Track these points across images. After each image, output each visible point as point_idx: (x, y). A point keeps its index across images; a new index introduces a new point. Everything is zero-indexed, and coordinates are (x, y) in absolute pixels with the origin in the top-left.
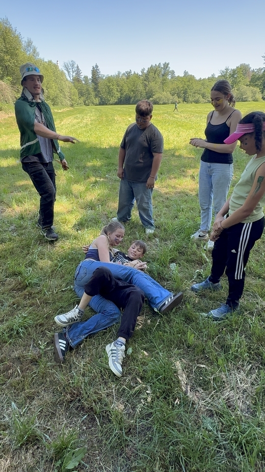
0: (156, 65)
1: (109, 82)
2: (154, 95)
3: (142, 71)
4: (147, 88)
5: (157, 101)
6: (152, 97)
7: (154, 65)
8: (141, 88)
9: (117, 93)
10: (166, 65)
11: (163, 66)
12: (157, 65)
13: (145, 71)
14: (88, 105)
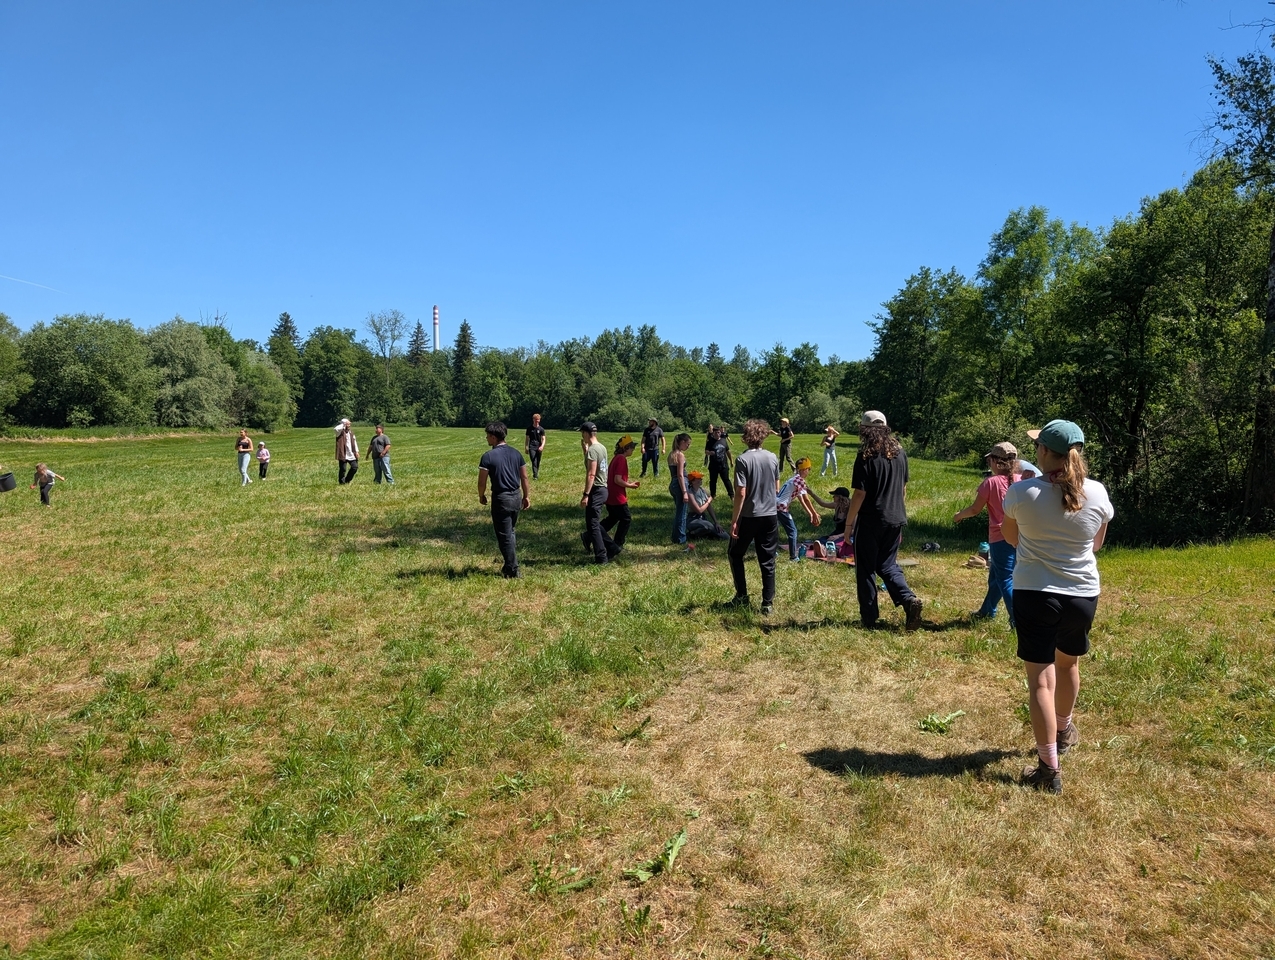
0: (616, 330)
2: (600, 406)
4: (583, 386)
5: (610, 423)
6: (596, 412)
7: (612, 331)
8: (567, 386)
9: (506, 396)
10: (648, 335)
11: (637, 334)
12: (622, 330)
13: (590, 344)
14: (426, 424)
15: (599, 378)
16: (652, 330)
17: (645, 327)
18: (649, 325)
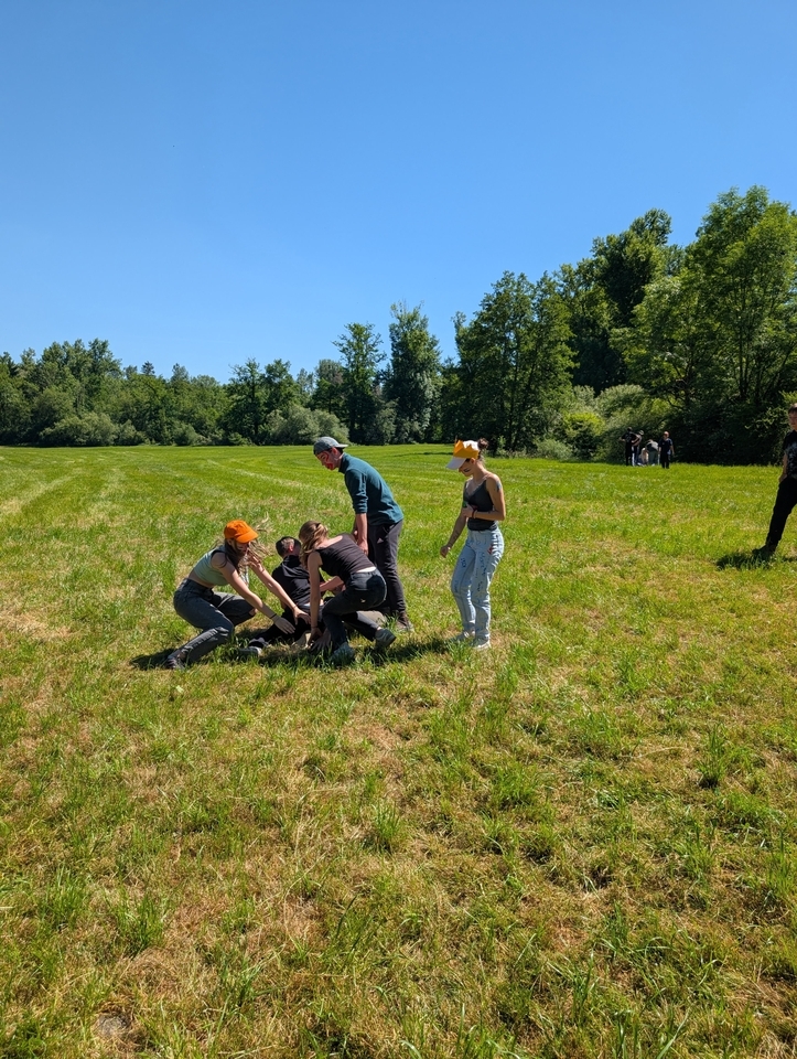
2: (56, 420)
3: (26, 359)
4: (35, 399)
5: (68, 438)
6: (52, 426)
10: (100, 348)
11: (89, 348)
12: (72, 343)
13: (35, 358)
15: (52, 391)
16: (104, 345)
17: (96, 342)
18: (102, 339)
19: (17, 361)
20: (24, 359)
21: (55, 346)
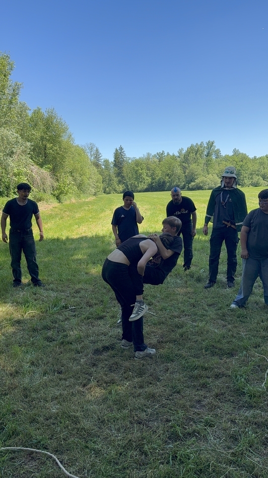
0: (197, 144)
1: (137, 166)
2: (196, 179)
3: (180, 151)
4: (187, 171)
5: (201, 186)
6: (194, 182)
7: (195, 145)
8: (178, 171)
9: (147, 178)
10: (211, 145)
11: (206, 145)
12: (199, 144)
13: (184, 152)
14: (109, 193)
15: (193, 166)
16: (212, 143)
17: (209, 142)
18: (211, 140)
19: (177, 154)
20: (179, 153)
21: (192, 146)
